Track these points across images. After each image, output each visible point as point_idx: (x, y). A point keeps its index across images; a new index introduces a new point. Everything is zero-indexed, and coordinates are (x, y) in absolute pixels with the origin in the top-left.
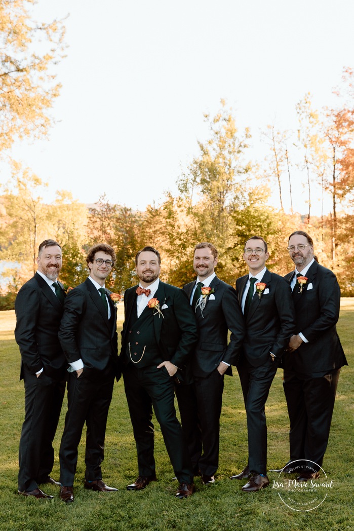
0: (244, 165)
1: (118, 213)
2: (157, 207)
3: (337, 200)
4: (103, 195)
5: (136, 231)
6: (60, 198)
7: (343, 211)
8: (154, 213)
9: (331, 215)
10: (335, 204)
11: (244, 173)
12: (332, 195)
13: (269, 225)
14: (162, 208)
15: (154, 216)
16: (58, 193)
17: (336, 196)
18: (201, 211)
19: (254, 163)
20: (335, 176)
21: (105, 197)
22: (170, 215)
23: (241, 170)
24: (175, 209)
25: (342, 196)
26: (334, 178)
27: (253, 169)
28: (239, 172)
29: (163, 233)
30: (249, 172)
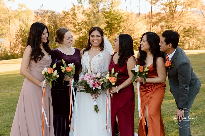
1: (49, 14)
2: (67, 11)
3: (153, 5)
4: (42, 5)
5: (58, 22)
6: (20, 7)
7: (155, 11)
8: (66, 14)
9: (150, 13)
10: (151, 7)
12: (150, 3)
13: (121, 18)
14: (70, 11)
15: (66, 15)
16: (20, 5)
17: (152, 4)
18: (88, 12)
21: (42, 7)
22: (74, 14)
24: (76, 11)
25: (155, 3)
29: (71, 23)
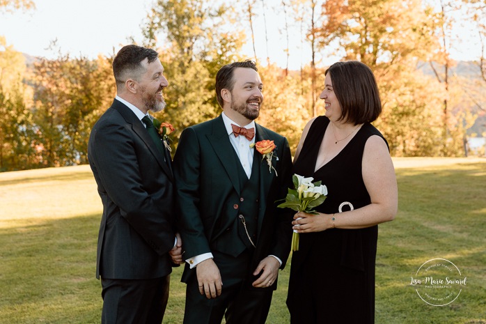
0: (217, 7)
3: (316, 49)
4: (55, 40)
5: (93, 83)
10: (314, 52)
11: (217, 16)
12: (311, 43)
19: (228, 5)
20: (314, 21)
21: (56, 43)
23: (213, 12)
25: (327, 44)
26: (313, 24)
27: (227, 13)
28: (211, 15)
30: (223, 15)
